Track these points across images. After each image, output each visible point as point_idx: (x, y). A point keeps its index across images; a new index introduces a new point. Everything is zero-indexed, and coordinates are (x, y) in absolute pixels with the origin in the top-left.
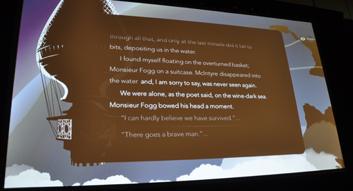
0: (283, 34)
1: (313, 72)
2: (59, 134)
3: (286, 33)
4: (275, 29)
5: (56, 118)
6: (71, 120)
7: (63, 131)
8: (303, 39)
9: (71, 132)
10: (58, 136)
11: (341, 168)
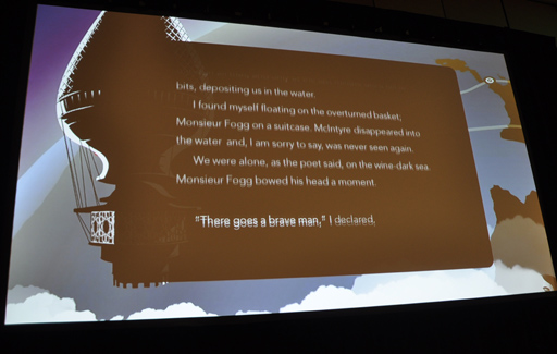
0: (458, 72)
1: (506, 134)
2: (95, 235)
3: (462, 71)
4: (445, 64)
5: (88, 210)
6: (113, 213)
7: (100, 230)
8: (490, 81)
9: (113, 232)
10: (93, 238)
11: (552, 289)
